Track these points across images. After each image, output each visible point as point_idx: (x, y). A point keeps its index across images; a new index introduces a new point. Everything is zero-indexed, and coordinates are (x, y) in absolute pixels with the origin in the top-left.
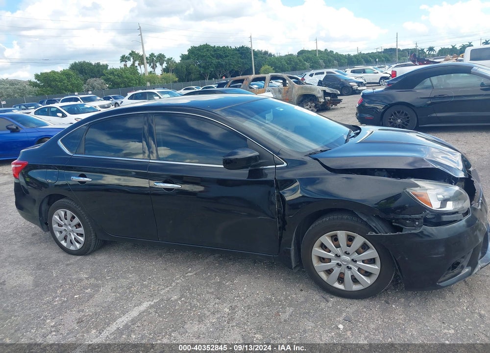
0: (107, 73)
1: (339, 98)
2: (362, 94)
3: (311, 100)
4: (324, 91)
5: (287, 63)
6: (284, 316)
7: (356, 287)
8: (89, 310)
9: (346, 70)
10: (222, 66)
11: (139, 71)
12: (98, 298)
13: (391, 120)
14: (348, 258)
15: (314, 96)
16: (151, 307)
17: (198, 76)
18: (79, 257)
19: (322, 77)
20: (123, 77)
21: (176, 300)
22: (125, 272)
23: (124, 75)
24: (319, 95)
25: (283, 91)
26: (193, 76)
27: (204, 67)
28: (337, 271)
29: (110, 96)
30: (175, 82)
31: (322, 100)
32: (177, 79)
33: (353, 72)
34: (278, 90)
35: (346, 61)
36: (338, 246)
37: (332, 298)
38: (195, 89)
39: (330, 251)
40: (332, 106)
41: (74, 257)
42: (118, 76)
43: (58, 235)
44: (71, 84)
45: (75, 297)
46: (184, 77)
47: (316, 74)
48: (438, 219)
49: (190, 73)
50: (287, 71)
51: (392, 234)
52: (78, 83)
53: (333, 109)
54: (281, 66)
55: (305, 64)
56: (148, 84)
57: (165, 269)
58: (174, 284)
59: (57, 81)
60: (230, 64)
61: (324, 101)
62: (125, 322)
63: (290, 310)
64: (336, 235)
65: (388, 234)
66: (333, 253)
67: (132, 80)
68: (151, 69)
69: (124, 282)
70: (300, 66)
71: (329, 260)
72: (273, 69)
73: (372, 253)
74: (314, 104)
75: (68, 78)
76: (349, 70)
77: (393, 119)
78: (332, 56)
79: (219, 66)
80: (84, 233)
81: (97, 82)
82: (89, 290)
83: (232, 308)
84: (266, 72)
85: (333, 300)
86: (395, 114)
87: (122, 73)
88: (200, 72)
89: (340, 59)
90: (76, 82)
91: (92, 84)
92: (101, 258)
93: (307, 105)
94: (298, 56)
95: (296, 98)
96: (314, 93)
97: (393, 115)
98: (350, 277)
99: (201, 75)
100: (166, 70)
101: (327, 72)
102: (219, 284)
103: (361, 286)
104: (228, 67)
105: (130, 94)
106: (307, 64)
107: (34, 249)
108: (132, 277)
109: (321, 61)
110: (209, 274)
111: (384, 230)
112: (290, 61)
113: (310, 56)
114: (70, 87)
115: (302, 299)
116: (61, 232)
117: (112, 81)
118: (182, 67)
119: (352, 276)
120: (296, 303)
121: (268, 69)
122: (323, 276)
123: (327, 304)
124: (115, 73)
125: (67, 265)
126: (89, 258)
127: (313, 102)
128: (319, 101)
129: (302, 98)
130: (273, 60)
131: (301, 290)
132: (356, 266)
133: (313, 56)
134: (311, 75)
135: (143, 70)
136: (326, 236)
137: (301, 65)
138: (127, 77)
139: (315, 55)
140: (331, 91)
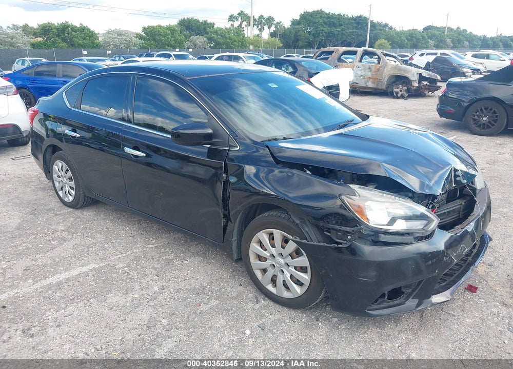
0: (211, 32)
1: (439, 84)
2: (448, 82)
3: (404, 82)
4: (420, 75)
5: (408, 40)
6: (204, 308)
7: (286, 295)
8: (41, 261)
9: (466, 53)
10: (334, 35)
11: (246, 32)
12: (57, 251)
13: (476, 117)
14: (282, 261)
15: (407, 78)
16: (94, 269)
17: (306, 44)
18: (70, 210)
19: (431, 59)
20: (226, 38)
21: (120, 269)
22: (97, 232)
23: (227, 36)
24: (412, 78)
25: (373, 69)
26: (300, 44)
27: (314, 35)
28: (270, 272)
29: (207, 56)
30: (279, 48)
31: (416, 85)
32: (281, 45)
33: (475, 56)
34: (368, 67)
35: (480, 43)
36: (273, 246)
37: (264, 300)
38: (296, 57)
39: (266, 250)
40: (429, 92)
41: (67, 208)
42: (222, 36)
43: (57, 185)
44: (175, 40)
45: (40, 246)
46: (291, 44)
47: (428, 54)
48: (376, 237)
49: (298, 40)
50: (406, 48)
51: (326, 245)
52: (181, 39)
53: (429, 96)
54: (400, 42)
55: (428, 42)
56: (251, 47)
57: (133, 237)
58: (130, 252)
59: (162, 35)
60: (343, 34)
61: (418, 85)
62: (61, 279)
63: (214, 302)
64: (273, 234)
65: (322, 244)
66: (269, 252)
67: (235, 41)
68: (258, 32)
69: (89, 241)
70: (422, 44)
71: (265, 259)
72: (390, 44)
73: (303, 261)
74: (405, 88)
75: (173, 34)
76: (470, 54)
77: (477, 116)
78: (463, 36)
79: (330, 35)
80: (74, 187)
81: (200, 40)
82: (56, 242)
83: (163, 288)
84: (381, 47)
85: (264, 302)
86: (481, 110)
87: (226, 33)
88: (309, 39)
89: (473, 40)
90: (179, 38)
91: (195, 42)
92: (87, 214)
93: (398, 88)
94: (423, 32)
95: (386, 78)
96: (407, 75)
97: (478, 112)
98: (282, 281)
99: (309, 43)
100: (273, 35)
101: (441, 54)
102: (169, 262)
103: (291, 294)
104: (340, 36)
105: (216, 56)
106: (431, 42)
107: (41, 194)
108: (100, 237)
109: (448, 40)
110: (167, 250)
111: (317, 238)
112: (413, 37)
113: (437, 33)
114: (173, 42)
115: (235, 295)
116: (59, 182)
117: (215, 41)
118: (290, 32)
119: (284, 281)
120: (226, 296)
121: (384, 43)
122: (259, 274)
123: (255, 305)
124: (219, 32)
125: (56, 215)
126: (78, 213)
127: (406, 86)
128: (411, 85)
129: (393, 79)
130: (392, 34)
131: (241, 285)
132: (289, 272)
133: (440, 34)
134: (422, 55)
135: (250, 32)
136: (264, 232)
137: (423, 42)
138: (230, 39)
139: (444, 33)
140: (429, 75)
